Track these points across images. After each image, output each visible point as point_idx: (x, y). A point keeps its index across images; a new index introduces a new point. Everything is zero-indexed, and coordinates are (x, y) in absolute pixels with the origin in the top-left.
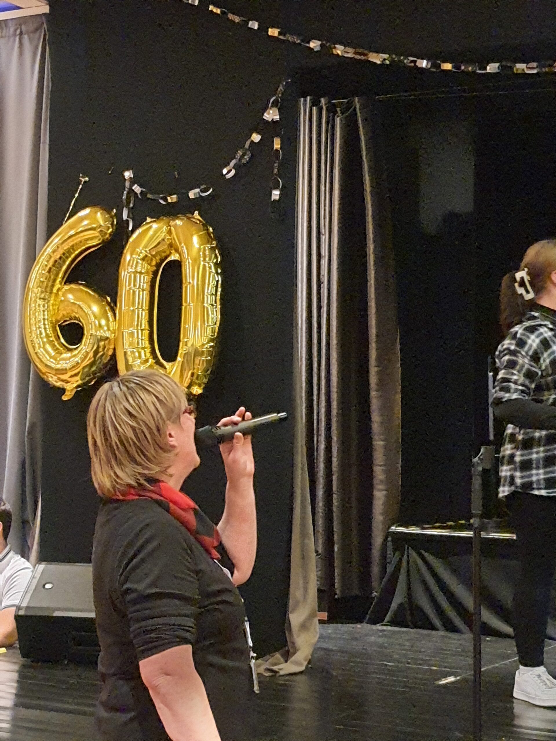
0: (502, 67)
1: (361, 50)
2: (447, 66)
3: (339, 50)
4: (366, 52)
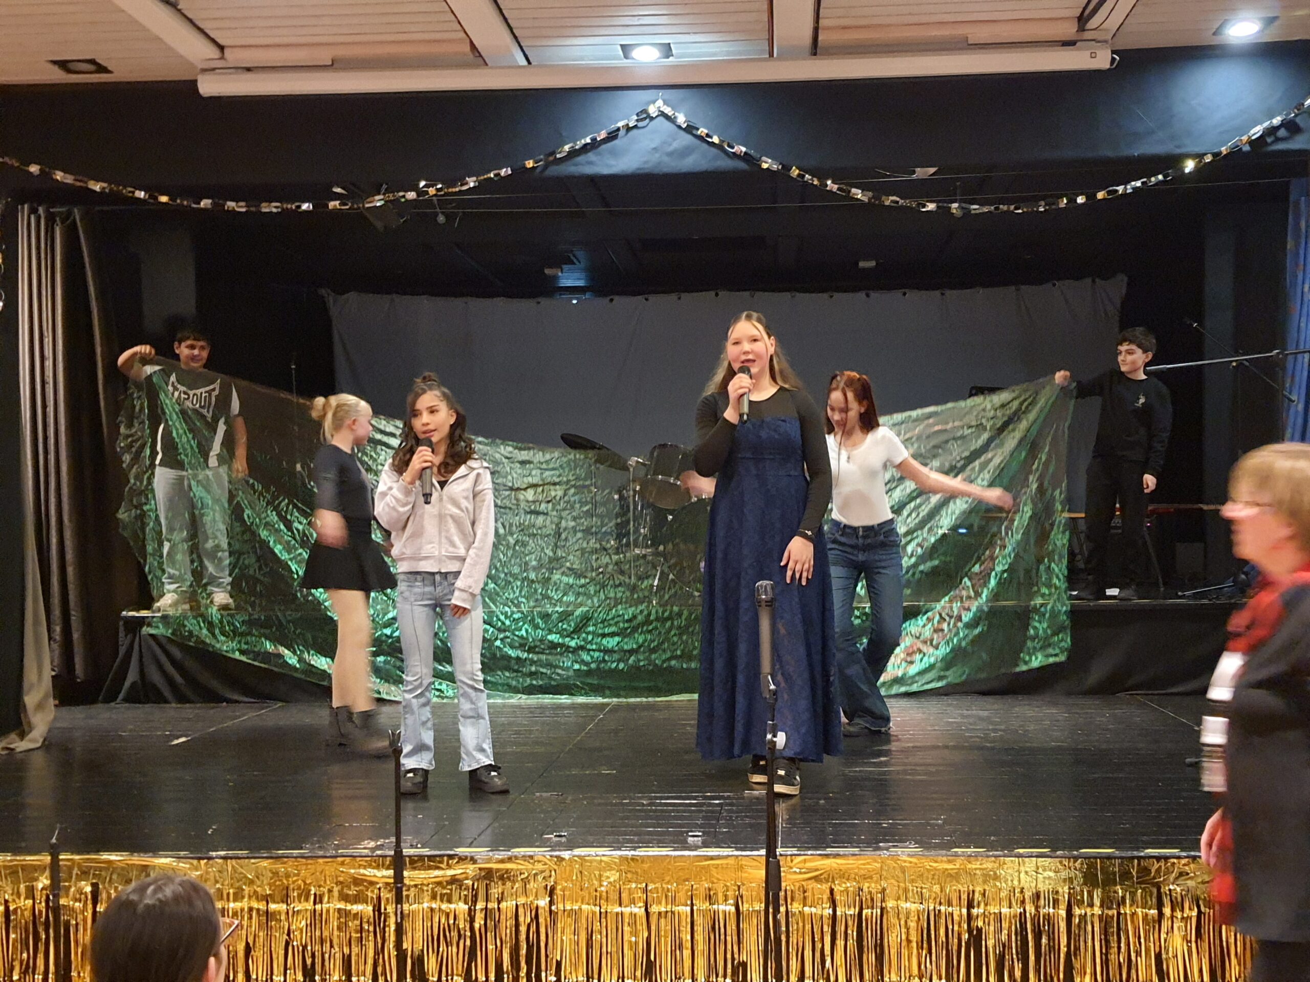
0: (213, 204)
1: (80, 178)
2: (164, 199)
3: (59, 176)
4: (86, 179)
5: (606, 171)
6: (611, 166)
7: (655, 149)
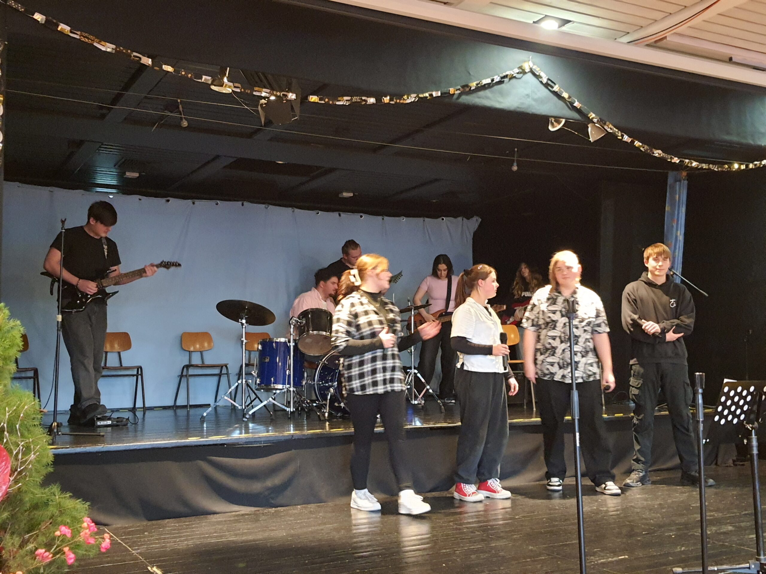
5: (498, 105)
6: (500, 102)
7: (528, 95)
